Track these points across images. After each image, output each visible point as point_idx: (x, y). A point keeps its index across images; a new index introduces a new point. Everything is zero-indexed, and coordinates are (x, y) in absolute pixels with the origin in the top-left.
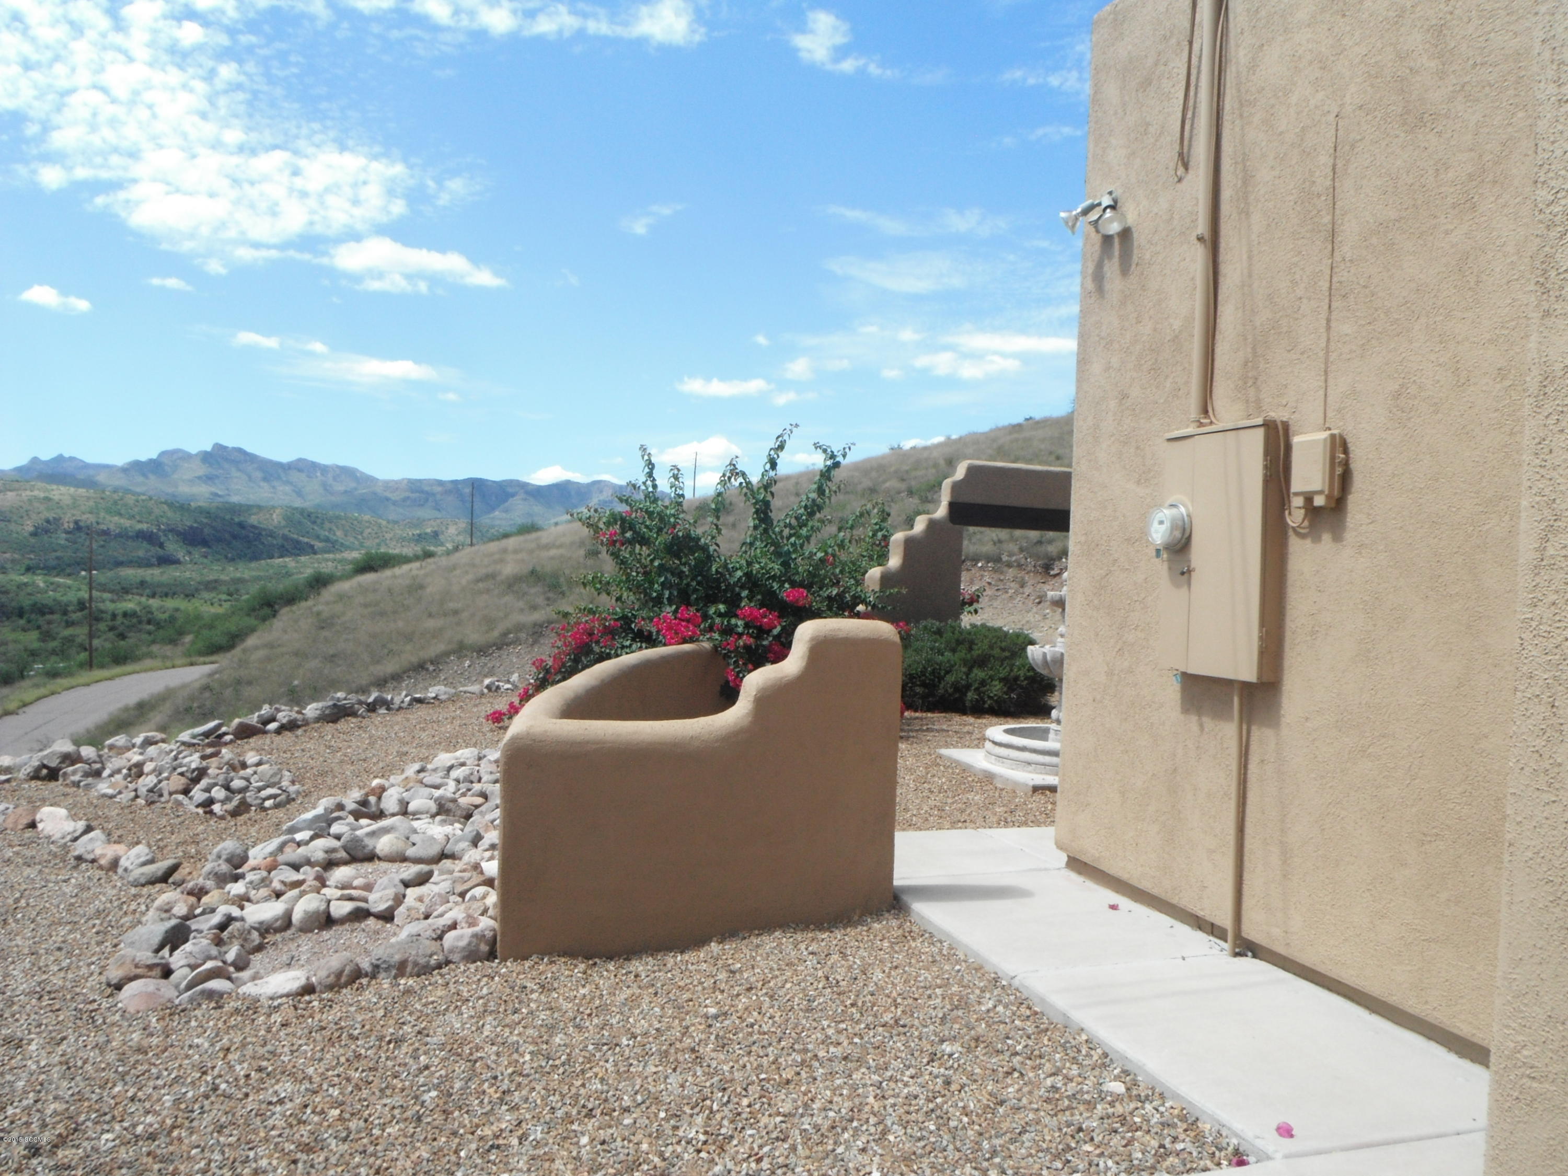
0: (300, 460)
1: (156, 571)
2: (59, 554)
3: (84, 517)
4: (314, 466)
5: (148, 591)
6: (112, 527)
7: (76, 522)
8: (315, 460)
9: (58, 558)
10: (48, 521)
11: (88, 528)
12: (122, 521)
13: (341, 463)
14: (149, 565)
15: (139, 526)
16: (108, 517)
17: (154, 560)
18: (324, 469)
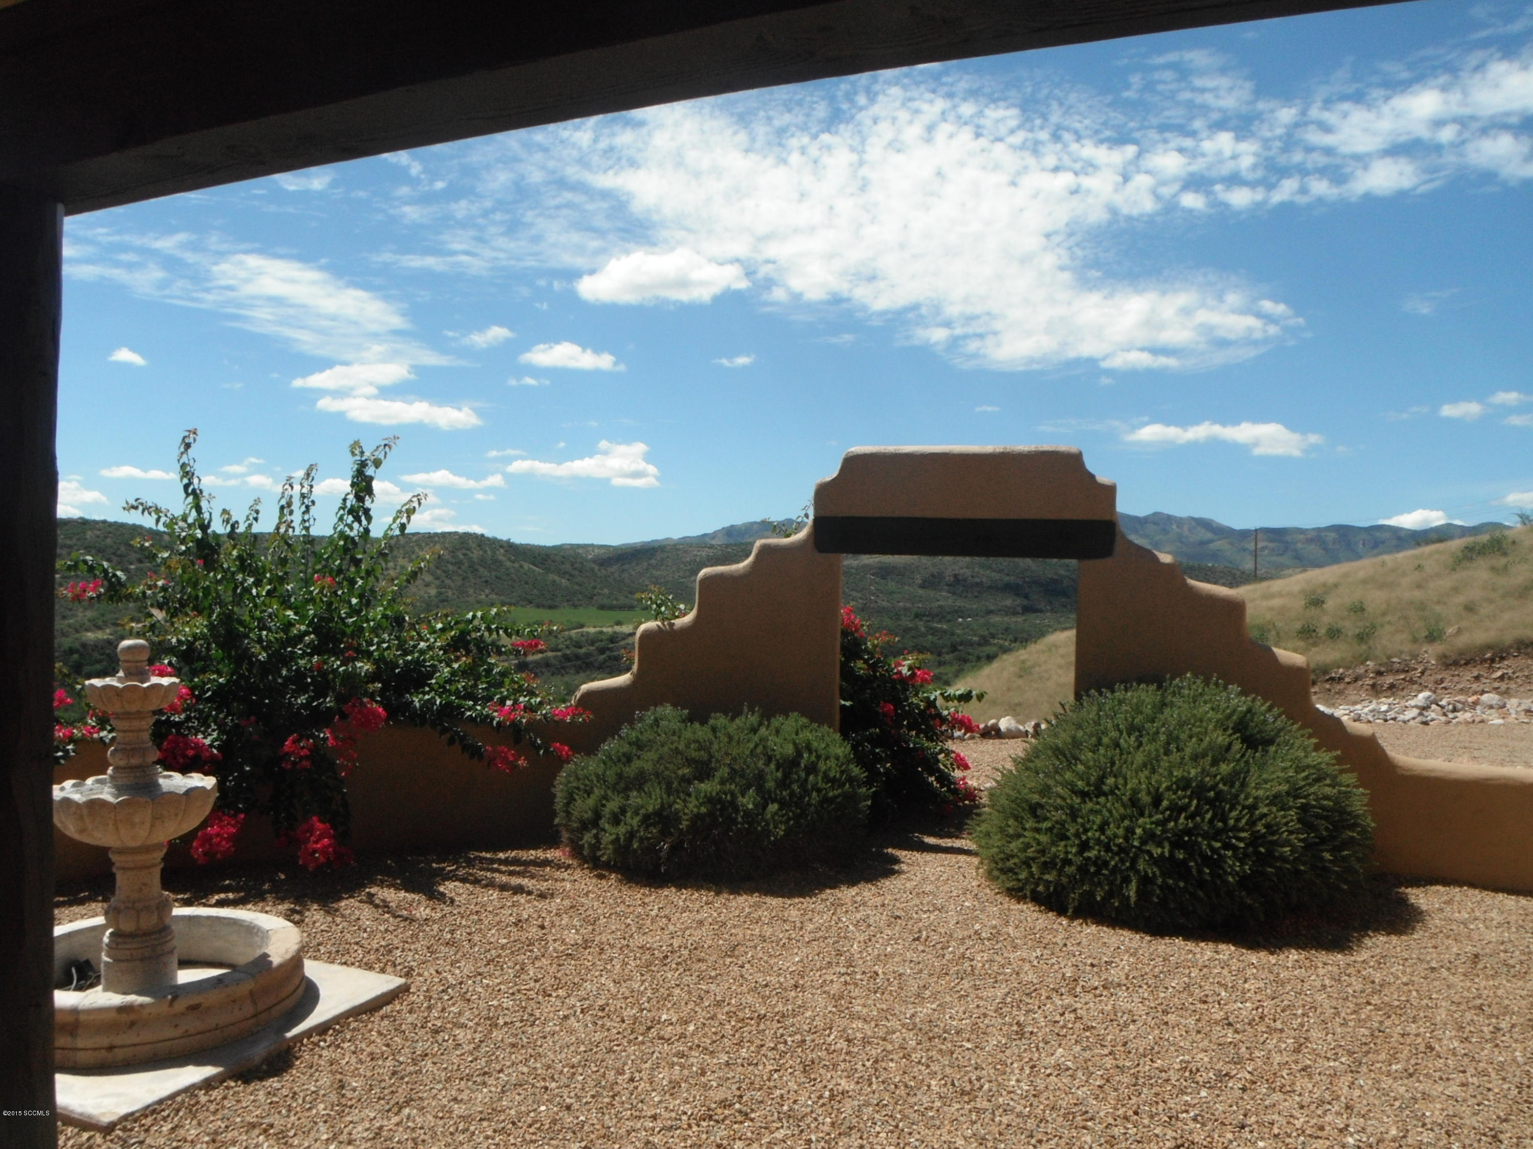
0: (1155, 514)
1: (1020, 619)
2: (940, 603)
3: (962, 571)
4: (1169, 518)
5: (1010, 637)
6: (984, 580)
7: (956, 576)
8: (1170, 513)
9: (940, 607)
10: (933, 576)
11: (965, 580)
12: (993, 574)
13: (1197, 515)
14: (1015, 613)
15: (1007, 579)
16: (982, 572)
17: (1019, 609)
18: (1180, 522)
